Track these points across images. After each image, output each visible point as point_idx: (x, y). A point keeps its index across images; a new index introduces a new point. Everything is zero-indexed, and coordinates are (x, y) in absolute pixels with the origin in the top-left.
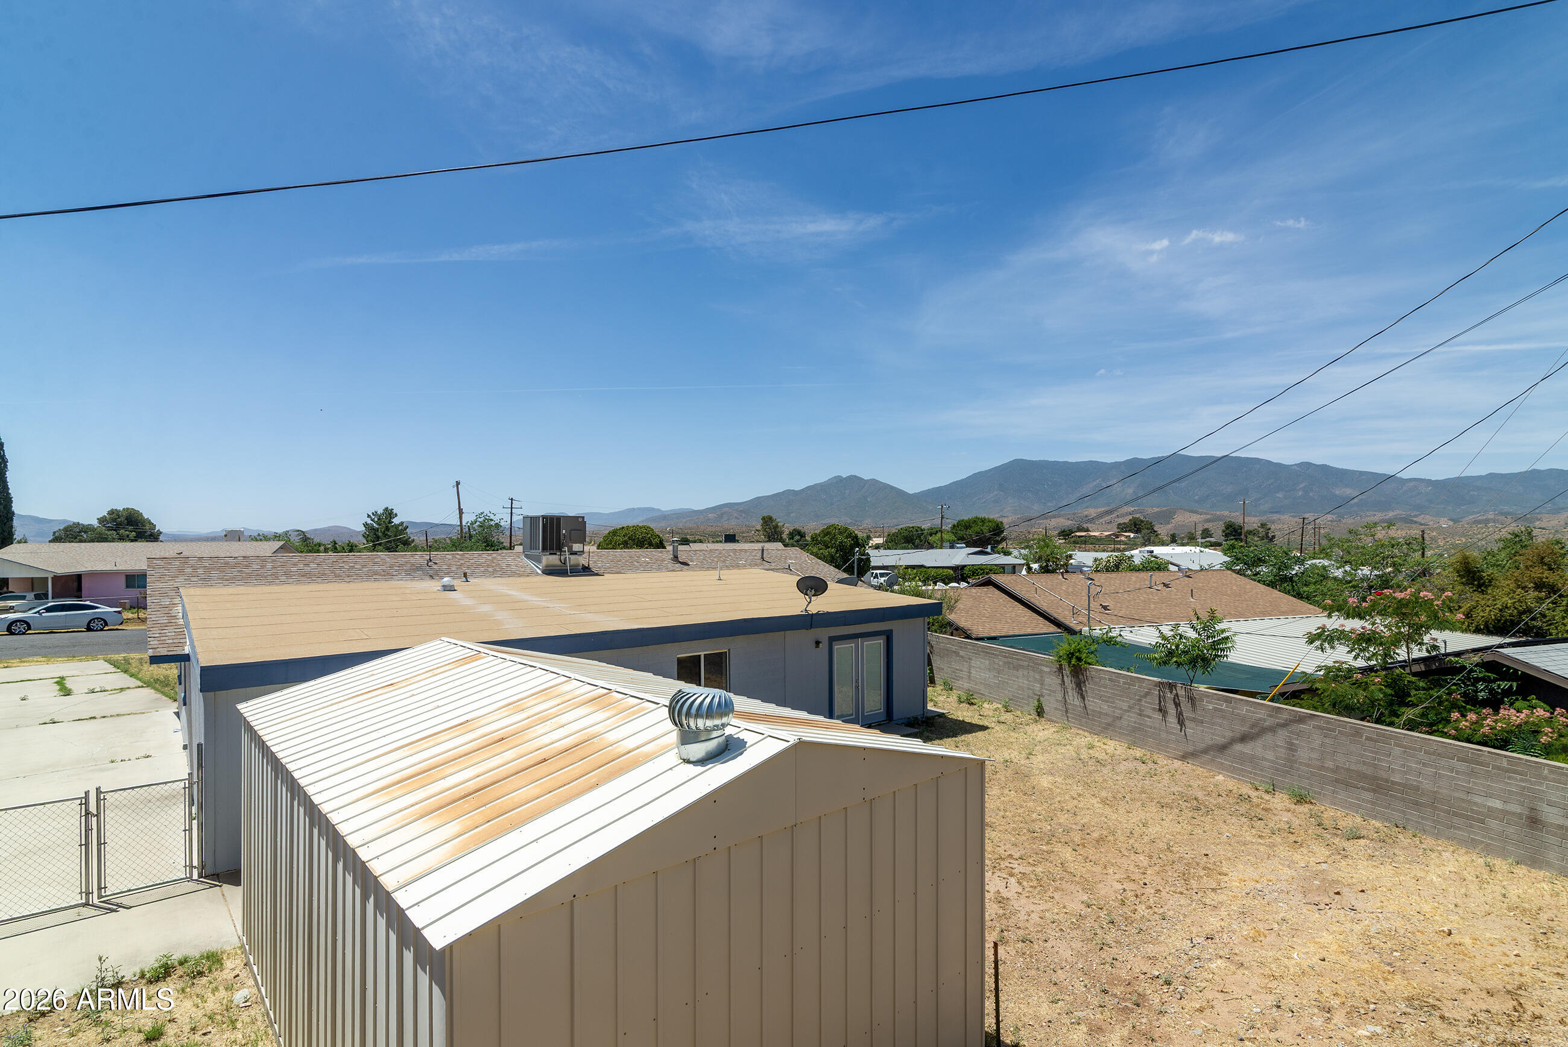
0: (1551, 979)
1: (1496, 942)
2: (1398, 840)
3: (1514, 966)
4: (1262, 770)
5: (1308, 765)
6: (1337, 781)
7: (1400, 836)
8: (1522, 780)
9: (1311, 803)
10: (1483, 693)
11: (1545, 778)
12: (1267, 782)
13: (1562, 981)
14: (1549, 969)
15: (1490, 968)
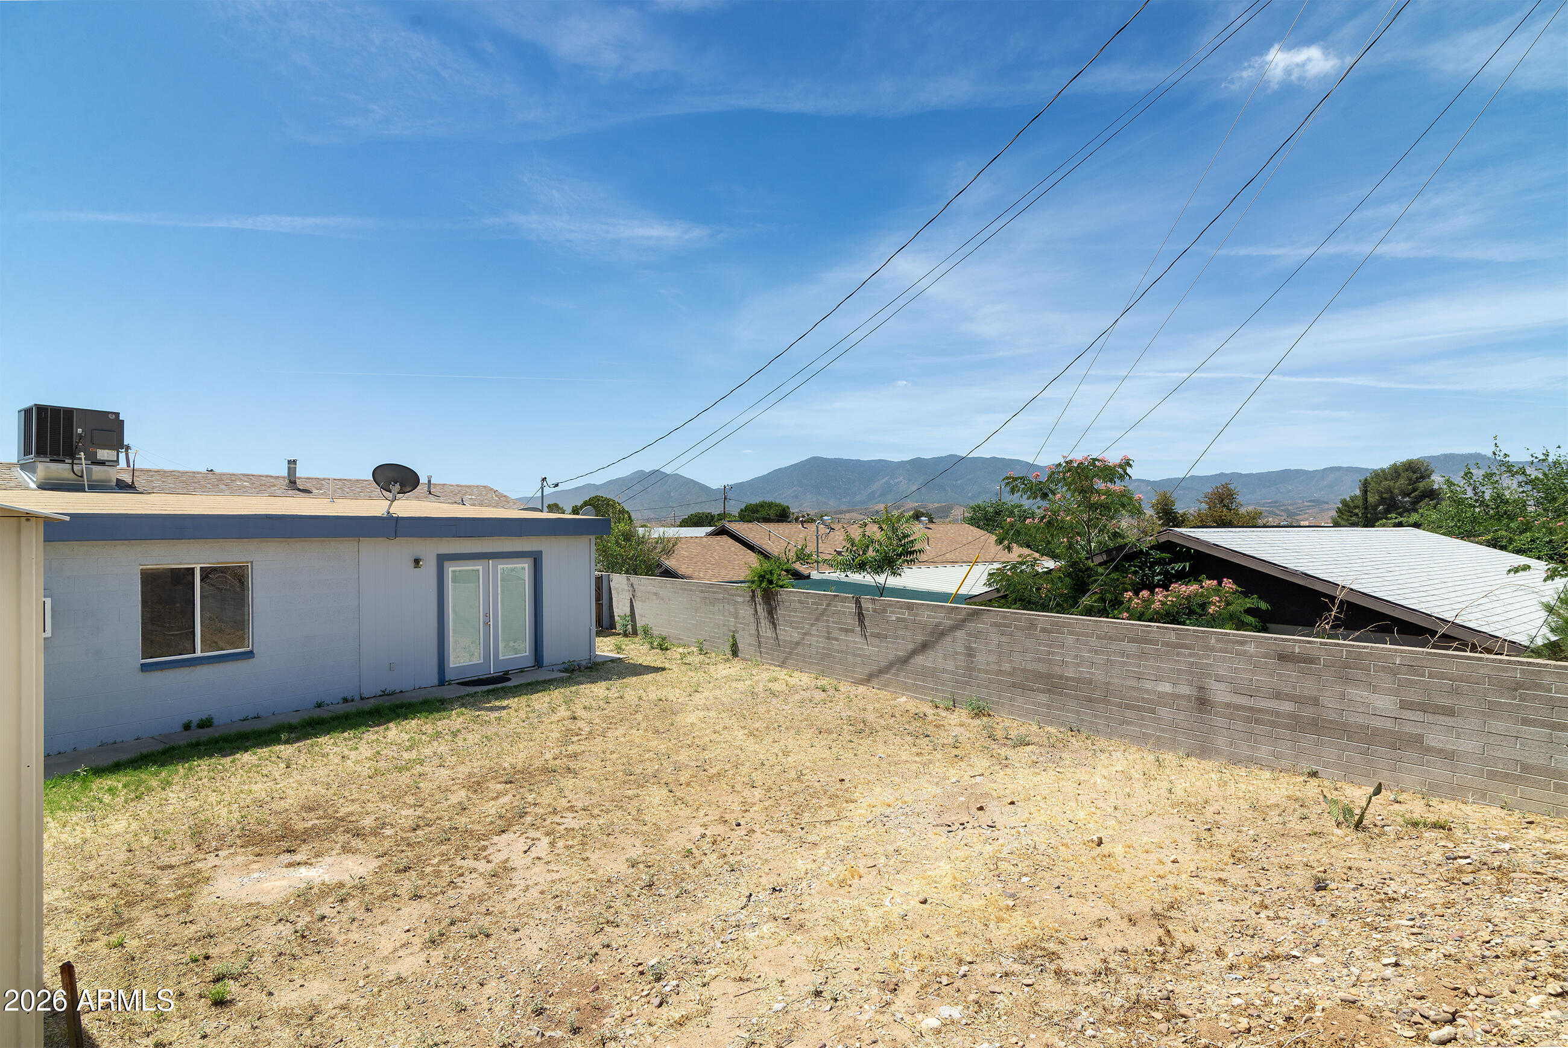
0: (1212, 888)
1: (1153, 846)
2: (1069, 744)
3: (1169, 876)
4: (942, 685)
5: (987, 672)
6: (1014, 685)
7: (1073, 740)
8: (1190, 655)
9: (989, 715)
10: (1159, 577)
11: (1213, 649)
12: (948, 699)
13: (1225, 889)
14: (1209, 874)
15: (1139, 884)
